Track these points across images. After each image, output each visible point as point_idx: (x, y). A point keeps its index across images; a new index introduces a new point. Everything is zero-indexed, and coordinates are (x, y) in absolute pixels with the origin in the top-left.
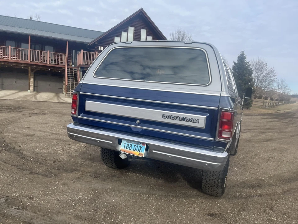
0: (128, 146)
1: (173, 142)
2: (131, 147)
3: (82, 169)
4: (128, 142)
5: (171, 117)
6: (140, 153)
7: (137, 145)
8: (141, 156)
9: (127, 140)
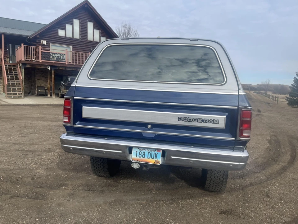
0: (141, 154)
1: (192, 146)
2: (144, 155)
3: (70, 182)
4: (140, 150)
5: (188, 119)
6: (156, 161)
7: (151, 152)
8: (158, 164)
9: (139, 148)
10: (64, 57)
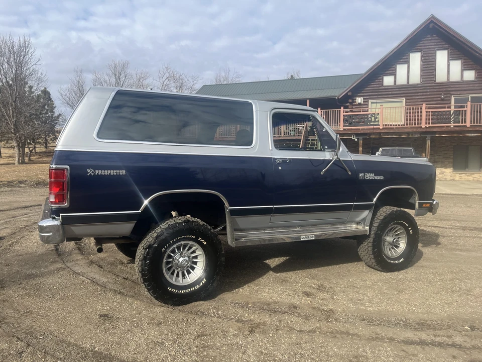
10: (377, 118)
